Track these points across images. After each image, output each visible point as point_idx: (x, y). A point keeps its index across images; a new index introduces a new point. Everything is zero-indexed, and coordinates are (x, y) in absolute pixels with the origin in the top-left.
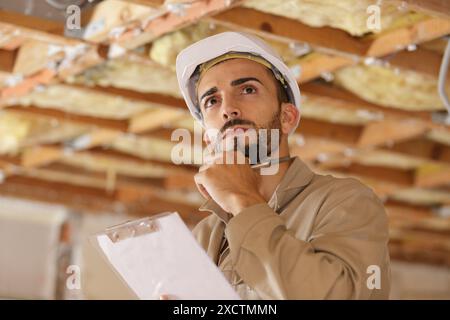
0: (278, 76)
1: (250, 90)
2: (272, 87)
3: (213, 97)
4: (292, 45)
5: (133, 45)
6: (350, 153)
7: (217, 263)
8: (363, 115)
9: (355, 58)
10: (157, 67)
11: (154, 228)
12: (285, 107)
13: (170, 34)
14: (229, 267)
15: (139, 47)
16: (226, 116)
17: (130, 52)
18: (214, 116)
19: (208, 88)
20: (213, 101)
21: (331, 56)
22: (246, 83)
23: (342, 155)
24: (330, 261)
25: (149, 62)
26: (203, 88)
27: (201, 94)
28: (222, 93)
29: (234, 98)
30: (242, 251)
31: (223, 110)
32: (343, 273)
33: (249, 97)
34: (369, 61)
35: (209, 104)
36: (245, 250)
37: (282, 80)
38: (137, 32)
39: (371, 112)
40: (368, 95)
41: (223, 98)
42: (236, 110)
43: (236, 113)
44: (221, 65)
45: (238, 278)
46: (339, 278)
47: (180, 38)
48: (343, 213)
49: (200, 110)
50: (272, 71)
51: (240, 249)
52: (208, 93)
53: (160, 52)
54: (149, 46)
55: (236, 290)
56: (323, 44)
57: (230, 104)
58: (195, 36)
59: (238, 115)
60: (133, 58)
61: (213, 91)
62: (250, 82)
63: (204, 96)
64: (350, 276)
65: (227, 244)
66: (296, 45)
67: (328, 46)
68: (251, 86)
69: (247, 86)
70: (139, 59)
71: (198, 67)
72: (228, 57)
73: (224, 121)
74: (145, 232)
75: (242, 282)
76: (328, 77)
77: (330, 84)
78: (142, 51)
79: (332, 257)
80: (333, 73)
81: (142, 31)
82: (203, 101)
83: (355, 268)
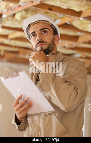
0: (53, 27)
1: (45, 32)
2: (52, 31)
3: (34, 34)
4: (58, 14)
5: (10, 14)
6: (74, 44)
7: (36, 84)
8: (79, 33)
9: (77, 18)
10: (17, 20)
11: (18, 75)
12: (56, 36)
13: (21, 11)
14: (39, 85)
15: (12, 15)
16: (38, 40)
17: (8, 16)
18: (34, 40)
19: (32, 31)
20: (34, 35)
21: (69, 17)
22: (44, 30)
23: (72, 45)
24: (70, 85)
25: (14, 19)
26: (31, 31)
27: (30, 33)
28: (37, 33)
29: (41, 34)
30: (44, 82)
31: (37, 38)
32: (74, 88)
33: (45, 34)
34: (81, 19)
35: (33, 36)
36: (45, 82)
37: (55, 28)
38: (11, 11)
39: (81, 33)
40: (80, 28)
41: (37, 34)
42: (41, 38)
43: (41, 39)
44: (36, 24)
45: (42, 89)
46: (73, 90)
47: (24, 13)
48: (74, 70)
49: (30, 37)
50: (52, 26)
51: (43, 81)
52: (32, 33)
53: (18, 16)
54: (14, 15)
55: (42, 92)
56: (67, 14)
57: (39, 37)
58: (29, 12)
59: (42, 40)
60: (9, 18)
61: (34, 32)
62: (46, 30)
63: (31, 34)
64: (76, 89)
65: (39, 78)
66: (59, 14)
67: (69, 14)
68: (46, 31)
69: (44, 31)
70: (11, 18)
71: (29, 25)
72: (38, 22)
73: (38, 42)
74: (15, 76)
75: (43, 90)
76: (69, 23)
77: (69, 25)
78: (12, 16)
79: (71, 84)
80: (70, 22)
81: (12, 10)
82: (31, 35)
83: (78, 87)
